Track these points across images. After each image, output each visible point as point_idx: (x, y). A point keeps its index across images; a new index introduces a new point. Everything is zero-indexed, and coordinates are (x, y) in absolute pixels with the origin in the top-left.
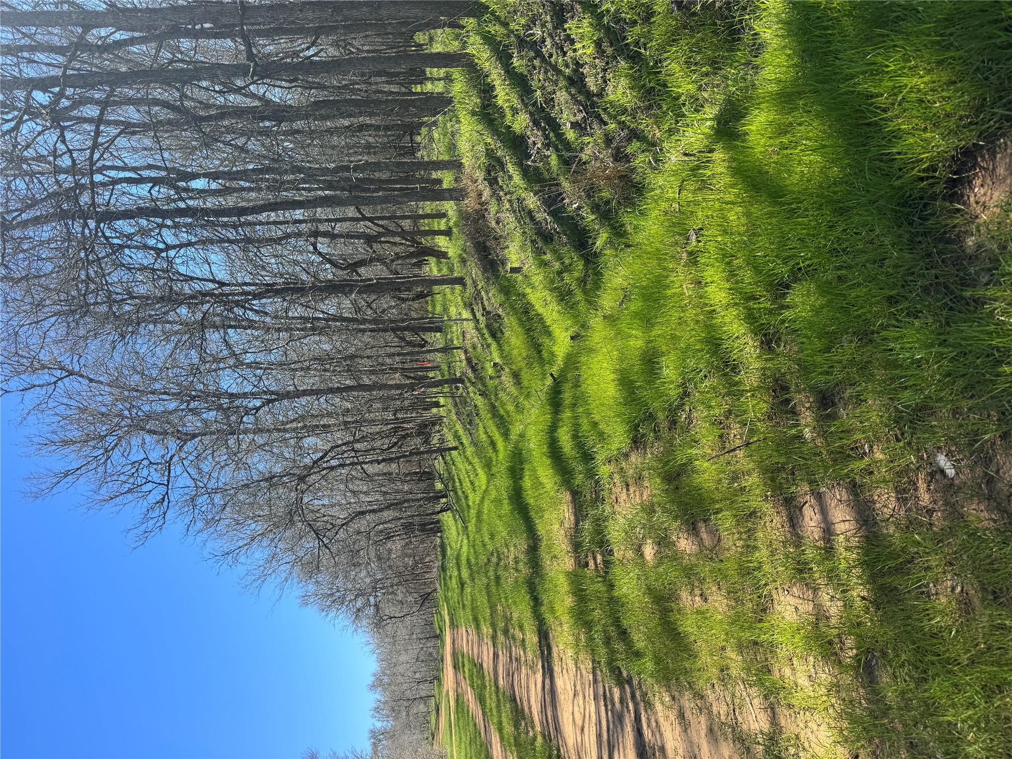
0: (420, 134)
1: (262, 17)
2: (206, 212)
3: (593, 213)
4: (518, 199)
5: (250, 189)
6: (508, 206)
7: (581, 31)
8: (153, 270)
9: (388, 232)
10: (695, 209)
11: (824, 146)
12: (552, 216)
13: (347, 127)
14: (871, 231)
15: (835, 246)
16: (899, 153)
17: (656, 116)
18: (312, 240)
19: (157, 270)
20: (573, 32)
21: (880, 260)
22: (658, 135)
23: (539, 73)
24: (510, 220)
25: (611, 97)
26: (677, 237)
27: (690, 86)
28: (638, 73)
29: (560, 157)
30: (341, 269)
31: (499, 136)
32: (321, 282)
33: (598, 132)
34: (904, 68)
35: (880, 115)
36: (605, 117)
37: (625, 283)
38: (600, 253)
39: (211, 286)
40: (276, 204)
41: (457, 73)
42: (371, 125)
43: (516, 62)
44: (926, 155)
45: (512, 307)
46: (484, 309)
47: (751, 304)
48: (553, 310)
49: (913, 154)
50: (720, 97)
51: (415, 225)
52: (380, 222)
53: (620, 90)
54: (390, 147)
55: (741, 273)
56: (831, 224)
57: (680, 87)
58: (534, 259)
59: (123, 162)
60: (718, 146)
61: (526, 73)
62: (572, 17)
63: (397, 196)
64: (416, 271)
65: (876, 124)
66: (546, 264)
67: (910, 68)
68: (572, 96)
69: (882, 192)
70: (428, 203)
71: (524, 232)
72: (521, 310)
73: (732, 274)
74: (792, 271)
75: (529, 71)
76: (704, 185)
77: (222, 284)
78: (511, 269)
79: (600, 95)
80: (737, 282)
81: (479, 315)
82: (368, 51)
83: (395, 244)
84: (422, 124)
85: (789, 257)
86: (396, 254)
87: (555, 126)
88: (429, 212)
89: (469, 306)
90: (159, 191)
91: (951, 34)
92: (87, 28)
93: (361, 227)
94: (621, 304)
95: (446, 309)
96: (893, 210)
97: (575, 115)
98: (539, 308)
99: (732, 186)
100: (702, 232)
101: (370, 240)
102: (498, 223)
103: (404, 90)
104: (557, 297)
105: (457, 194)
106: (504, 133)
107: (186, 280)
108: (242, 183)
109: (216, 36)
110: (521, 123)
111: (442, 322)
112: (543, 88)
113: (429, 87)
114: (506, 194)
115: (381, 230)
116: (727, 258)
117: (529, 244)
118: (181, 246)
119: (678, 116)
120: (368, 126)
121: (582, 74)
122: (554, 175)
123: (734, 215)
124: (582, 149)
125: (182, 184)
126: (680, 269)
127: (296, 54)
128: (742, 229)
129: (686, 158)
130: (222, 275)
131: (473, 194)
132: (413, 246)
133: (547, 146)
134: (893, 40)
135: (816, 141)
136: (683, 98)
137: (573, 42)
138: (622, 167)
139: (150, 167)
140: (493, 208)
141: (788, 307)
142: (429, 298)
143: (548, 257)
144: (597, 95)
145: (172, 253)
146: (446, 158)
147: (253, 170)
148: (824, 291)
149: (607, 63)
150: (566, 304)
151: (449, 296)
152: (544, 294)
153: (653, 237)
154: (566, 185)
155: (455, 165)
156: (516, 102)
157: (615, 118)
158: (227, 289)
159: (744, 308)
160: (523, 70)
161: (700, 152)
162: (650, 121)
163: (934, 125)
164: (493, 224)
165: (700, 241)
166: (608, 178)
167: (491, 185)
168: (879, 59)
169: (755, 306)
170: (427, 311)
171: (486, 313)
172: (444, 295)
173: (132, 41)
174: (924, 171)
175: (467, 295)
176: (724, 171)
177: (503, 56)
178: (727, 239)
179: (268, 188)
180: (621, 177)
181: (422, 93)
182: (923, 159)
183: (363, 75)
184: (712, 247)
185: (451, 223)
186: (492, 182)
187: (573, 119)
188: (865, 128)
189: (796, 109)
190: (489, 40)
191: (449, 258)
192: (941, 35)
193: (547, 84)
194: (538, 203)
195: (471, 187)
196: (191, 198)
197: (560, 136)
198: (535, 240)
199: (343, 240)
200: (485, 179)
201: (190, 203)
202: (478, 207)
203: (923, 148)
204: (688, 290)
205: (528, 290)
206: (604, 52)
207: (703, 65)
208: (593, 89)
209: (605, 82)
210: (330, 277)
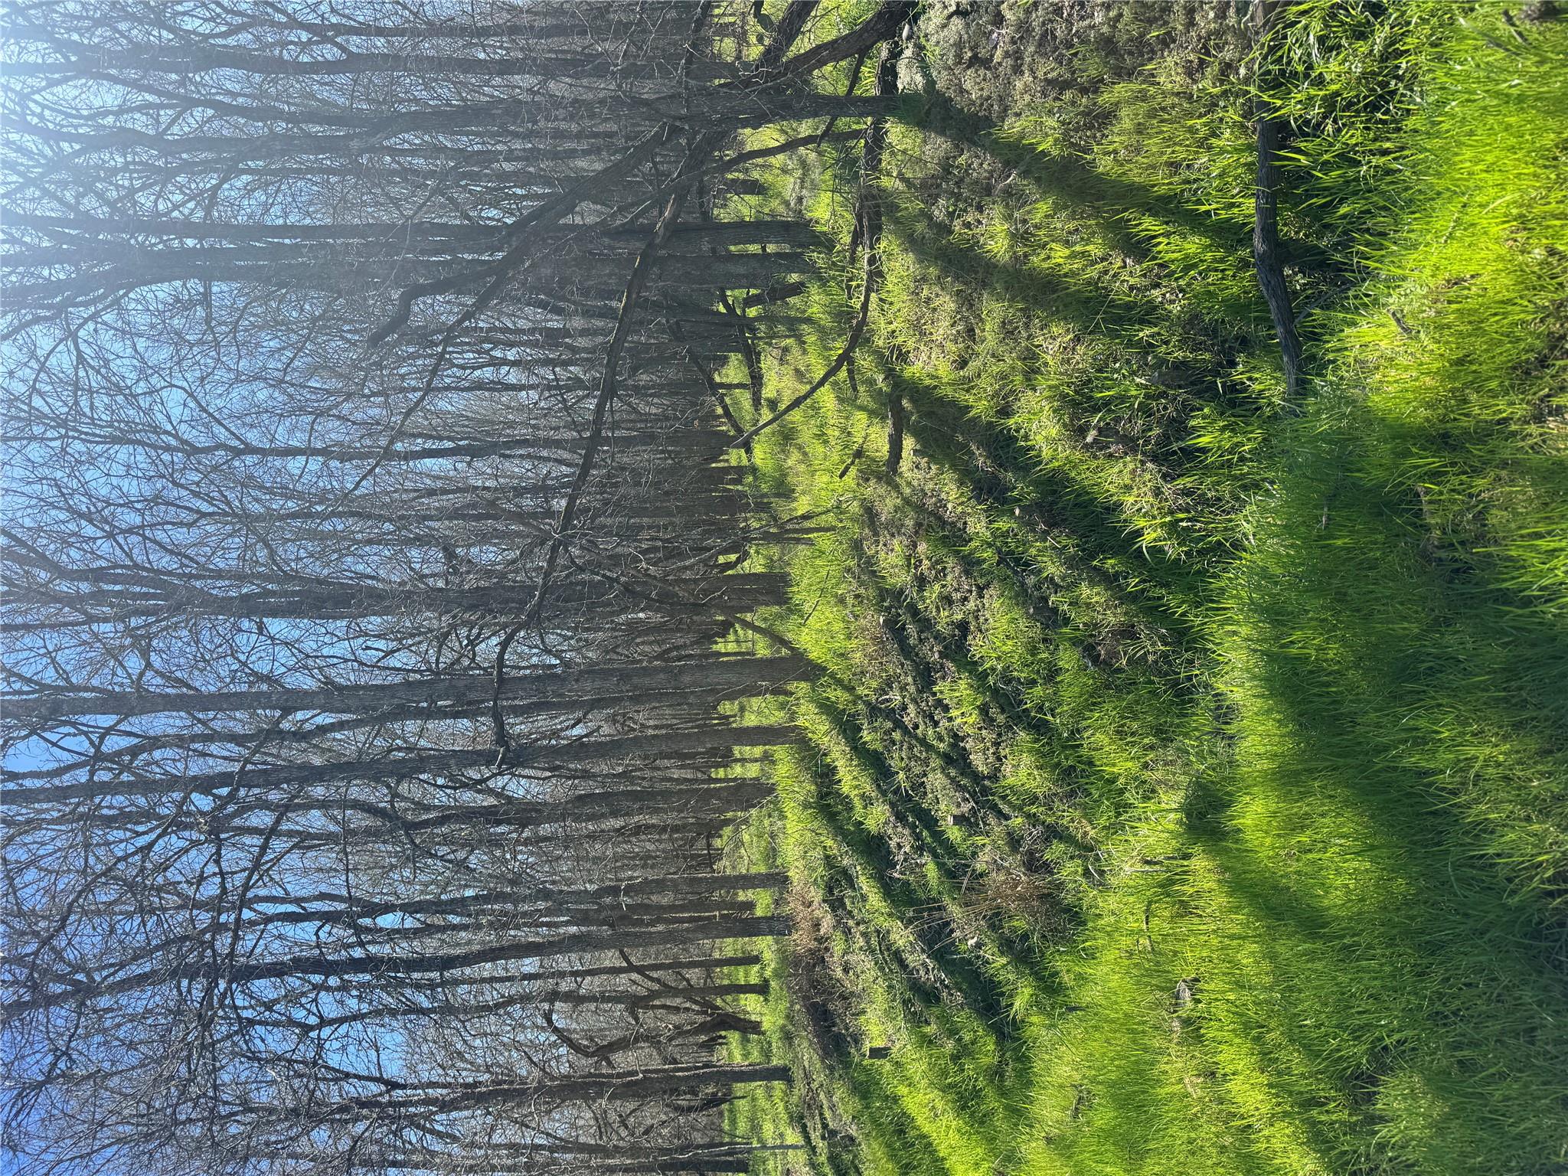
0: (720, 836)
1: (525, 690)
2: (394, 964)
3: (1002, 953)
4: (878, 932)
5: (464, 927)
6: (861, 942)
7: (957, 694)
8: (290, 1061)
9: (668, 990)
10: (1178, 947)
11: (1372, 848)
12: (936, 959)
13: (618, 830)
14: (1493, 980)
15: (1440, 1008)
16: (1499, 855)
17: (1084, 807)
18: (546, 1006)
19: (296, 1061)
20: (946, 696)
21: (1525, 1031)
22: (1092, 833)
23: (901, 749)
24: (865, 965)
25: (1011, 781)
26: (1158, 994)
27: (1130, 764)
28: (1047, 748)
29: (941, 866)
30: (587, 1055)
31: (845, 837)
32: (553, 1078)
33: (998, 829)
34: (1465, 734)
35: (1449, 799)
36: (1006, 809)
37: (1077, 1076)
38: (1023, 1021)
39: (374, 1088)
40: (502, 949)
41: (780, 752)
42: (653, 826)
43: (866, 736)
44: (1545, 857)
45: (876, 1122)
46: (825, 1126)
47: (1314, 1113)
48: (948, 1127)
49: (1522, 855)
50: (1184, 779)
51: (709, 976)
52: (655, 975)
53: (1023, 772)
54: (677, 856)
55: (1282, 1055)
56: (1419, 969)
57: (1114, 765)
58: (911, 1033)
59: (285, 890)
60: (1197, 849)
61: (881, 749)
62: (943, 678)
63: (687, 930)
64: (704, 1057)
65: (1445, 812)
66: (930, 1042)
67: (1474, 735)
68: (953, 780)
69: (1491, 916)
70: (731, 940)
71: (890, 987)
72: (892, 1128)
73: (1266, 1059)
74: (1371, 1052)
75: (885, 747)
76: (1185, 909)
77: (392, 1085)
78: (871, 1050)
79: (994, 776)
80: (1280, 1074)
81: (815, 1137)
82: (656, 727)
83: (677, 1009)
84: (727, 822)
85: (1361, 1028)
86: (676, 1027)
87: (929, 821)
88: (730, 954)
89: (798, 1120)
90: (330, 933)
91: (1520, 688)
92: (287, 711)
93: (622, 982)
94: (1075, 1116)
95: (755, 1127)
96: (1519, 945)
97: (959, 805)
98: (924, 1122)
99: (1237, 909)
100: (1199, 985)
101: (635, 1003)
102: (846, 970)
103: (699, 775)
104: (955, 1102)
105: (778, 925)
106: (852, 833)
107: (336, 1080)
108: (450, 917)
109: (456, 716)
110: (877, 817)
111: (750, 1151)
112: (907, 769)
113: (737, 770)
114: (858, 924)
115: (656, 987)
116: (1251, 1029)
117: (900, 1007)
118: (341, 1021)
119: (1117, 806)
120: (648, 827)
121: (964, 749)
122: (934, 894)
123: (1248, 956)
124: (974, 854)
125: (366, 921)
126: (1173, 1049)
127: (555, 734)
128: (1267, 980)
129: (1147, 868)
130: (393, 1069)
131: (804, 925)
132: (705, 1013)
133: (920, 849)
134: (1433, 698)
135: (1356, 840)
136: (1122, 780)
137: (946, 709)
138: (1041, 881)
139: (323, 896)
140: (838, 946)
141: (1382, 1119)
142: (725, 1106)
143: (931, 1029)
144: (989, 778)
145: (326, 1032)
146: (763, 869)
147: (476, 898)
148: (1442, 1088)
149: (1000, 735)
150: (972, 1115)
151: (762, 1102)
152: (931, 1096)
153: (1115, 993)
154: (955, 910)
155: (777, 880)
156: (869, 788)
157: (1020, 809)
158: (398, 1094)
159: (1302, 1121)
160: (878, 746)
161: (1169, 858)
162: (1077, 814)
163: (1540, 811)
164: (839, 973)
165: (1199, 1001)
166: (1021, 898)
167: (834, 910)
168: (1422, 723)
169: (1323, 1118)
170: (722, 1131)
171: (829, 1134)
172: (754, 1099)
173: (341, 726)
174: (1549, 880)
175: (794, 1099)
176: (1214, 885)
177: (848, 728)
178: (1246, 997)
179: (491, 924)
180: (1042, 897)
181: (726, 780)
182: (1541, 864)
183: (646, 757)
184: (1221, 1011)
185: (768, 973)
186: (836, 905)
187: (956, 811)
188: (1431, 818)
189: (1309, 793)
190: (827, 708)
191: (763, 1033)
192: (1505, 689)
193: (913, 763)
194: (911, 938)
195: (802, 913)
196: (372, 942)
197: (938, 835)
198: (910, 1000)
199: (593, 1006)
200: (824, 901)
201: (372, 949)
202: (813, 945)
203: (1535, 846)
204: (1195, 1087)
205: (903, 1090)
206: (993, 720)
207: (1143, 736)
208: (982, 769)
209: (999, 759)
210: (565, 1069)
